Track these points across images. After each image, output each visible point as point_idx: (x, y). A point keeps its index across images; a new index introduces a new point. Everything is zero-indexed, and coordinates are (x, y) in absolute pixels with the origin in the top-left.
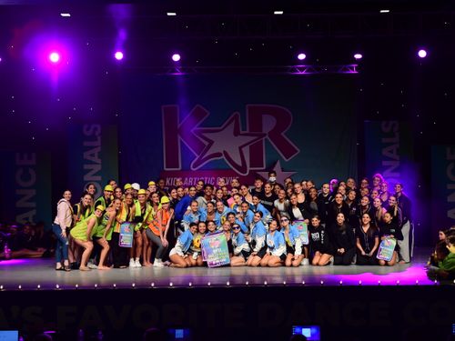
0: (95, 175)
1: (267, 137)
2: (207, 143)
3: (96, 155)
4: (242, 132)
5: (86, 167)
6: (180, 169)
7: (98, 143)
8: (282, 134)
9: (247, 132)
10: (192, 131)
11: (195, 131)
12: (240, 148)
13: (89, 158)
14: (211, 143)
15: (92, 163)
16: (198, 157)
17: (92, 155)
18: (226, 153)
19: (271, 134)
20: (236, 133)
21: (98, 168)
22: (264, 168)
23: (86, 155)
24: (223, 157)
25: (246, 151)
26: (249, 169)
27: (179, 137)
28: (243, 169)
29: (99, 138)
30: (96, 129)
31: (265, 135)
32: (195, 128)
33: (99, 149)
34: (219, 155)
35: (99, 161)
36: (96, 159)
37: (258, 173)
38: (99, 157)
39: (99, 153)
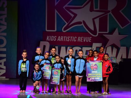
0: (2, 32)
1: (111, 13)
3: (4, 19)
4: (95, 9)
6: (55, 30)
7: (5, 12)
8: (120, 11)
9: (98, 9)
10: (64, 7)
11: (66, 8)
12: (93, 19)
14: (75, 15)
16: (67, 24)
17: (1, 20)
19: (113, 11)
20: (91, 10)
21: (4, 28)
22: (108, 32)
24: (83, 24)
25: (97, 21)
26: (98, 32)
27: (56, 11)
29: (6, 9)
30: (4, 3)
31: (109, 11)
32: (66, 6)
33: (6, 16)
34: (80, 23)
35: (6, 24)
36: (3, 22)
37: (104, 35)
38: (5, 21)
39: (5, 18)
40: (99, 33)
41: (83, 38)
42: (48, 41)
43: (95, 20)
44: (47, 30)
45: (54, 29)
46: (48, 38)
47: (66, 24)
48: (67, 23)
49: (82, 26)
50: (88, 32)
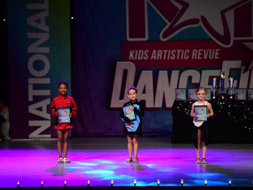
0: (40, 46)
2: (180, 7)
3: (43, 20)
5: (31, 35)
6: (146, 39)
12: (223, 13)
13: (34, 24)
14: (186, 6)
15: (37, 30)
16: (169, 24)
17: (38, 21)
18: (204, 19)
21: (45, 37)
22: (252, 38)
23: (31, 21)
24: (201, 24)
25: (230, 16)
26: (233, 38)
28: (225, 39)
33: (46, 14)
34: (195, 21)
35: (47, 29)
36: (43, 26)
37: (245, 44)
38: (47, 24)
39: (46, 18)
40: (234, 41)
41: (202, 52)
42: (131, 61)
43: (226, 14)
44: (129, 39)
45: (144, 37)
46: (131, 55)
47: (166, 24)
48: (170, 22)
49: (200, 26)
50: (211, 39)
